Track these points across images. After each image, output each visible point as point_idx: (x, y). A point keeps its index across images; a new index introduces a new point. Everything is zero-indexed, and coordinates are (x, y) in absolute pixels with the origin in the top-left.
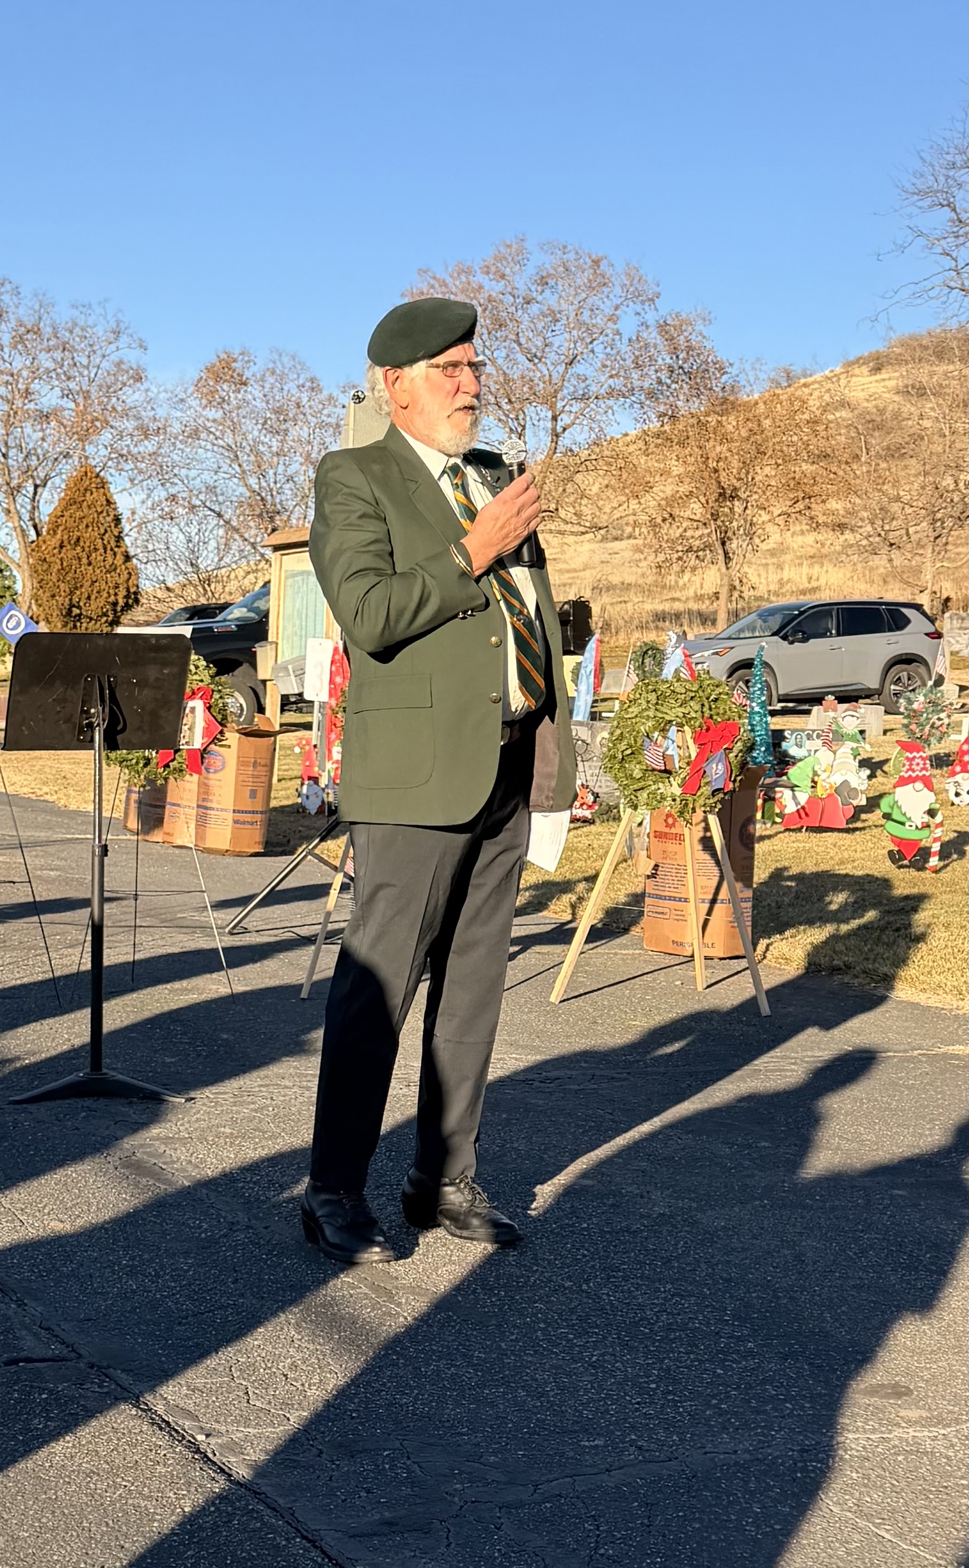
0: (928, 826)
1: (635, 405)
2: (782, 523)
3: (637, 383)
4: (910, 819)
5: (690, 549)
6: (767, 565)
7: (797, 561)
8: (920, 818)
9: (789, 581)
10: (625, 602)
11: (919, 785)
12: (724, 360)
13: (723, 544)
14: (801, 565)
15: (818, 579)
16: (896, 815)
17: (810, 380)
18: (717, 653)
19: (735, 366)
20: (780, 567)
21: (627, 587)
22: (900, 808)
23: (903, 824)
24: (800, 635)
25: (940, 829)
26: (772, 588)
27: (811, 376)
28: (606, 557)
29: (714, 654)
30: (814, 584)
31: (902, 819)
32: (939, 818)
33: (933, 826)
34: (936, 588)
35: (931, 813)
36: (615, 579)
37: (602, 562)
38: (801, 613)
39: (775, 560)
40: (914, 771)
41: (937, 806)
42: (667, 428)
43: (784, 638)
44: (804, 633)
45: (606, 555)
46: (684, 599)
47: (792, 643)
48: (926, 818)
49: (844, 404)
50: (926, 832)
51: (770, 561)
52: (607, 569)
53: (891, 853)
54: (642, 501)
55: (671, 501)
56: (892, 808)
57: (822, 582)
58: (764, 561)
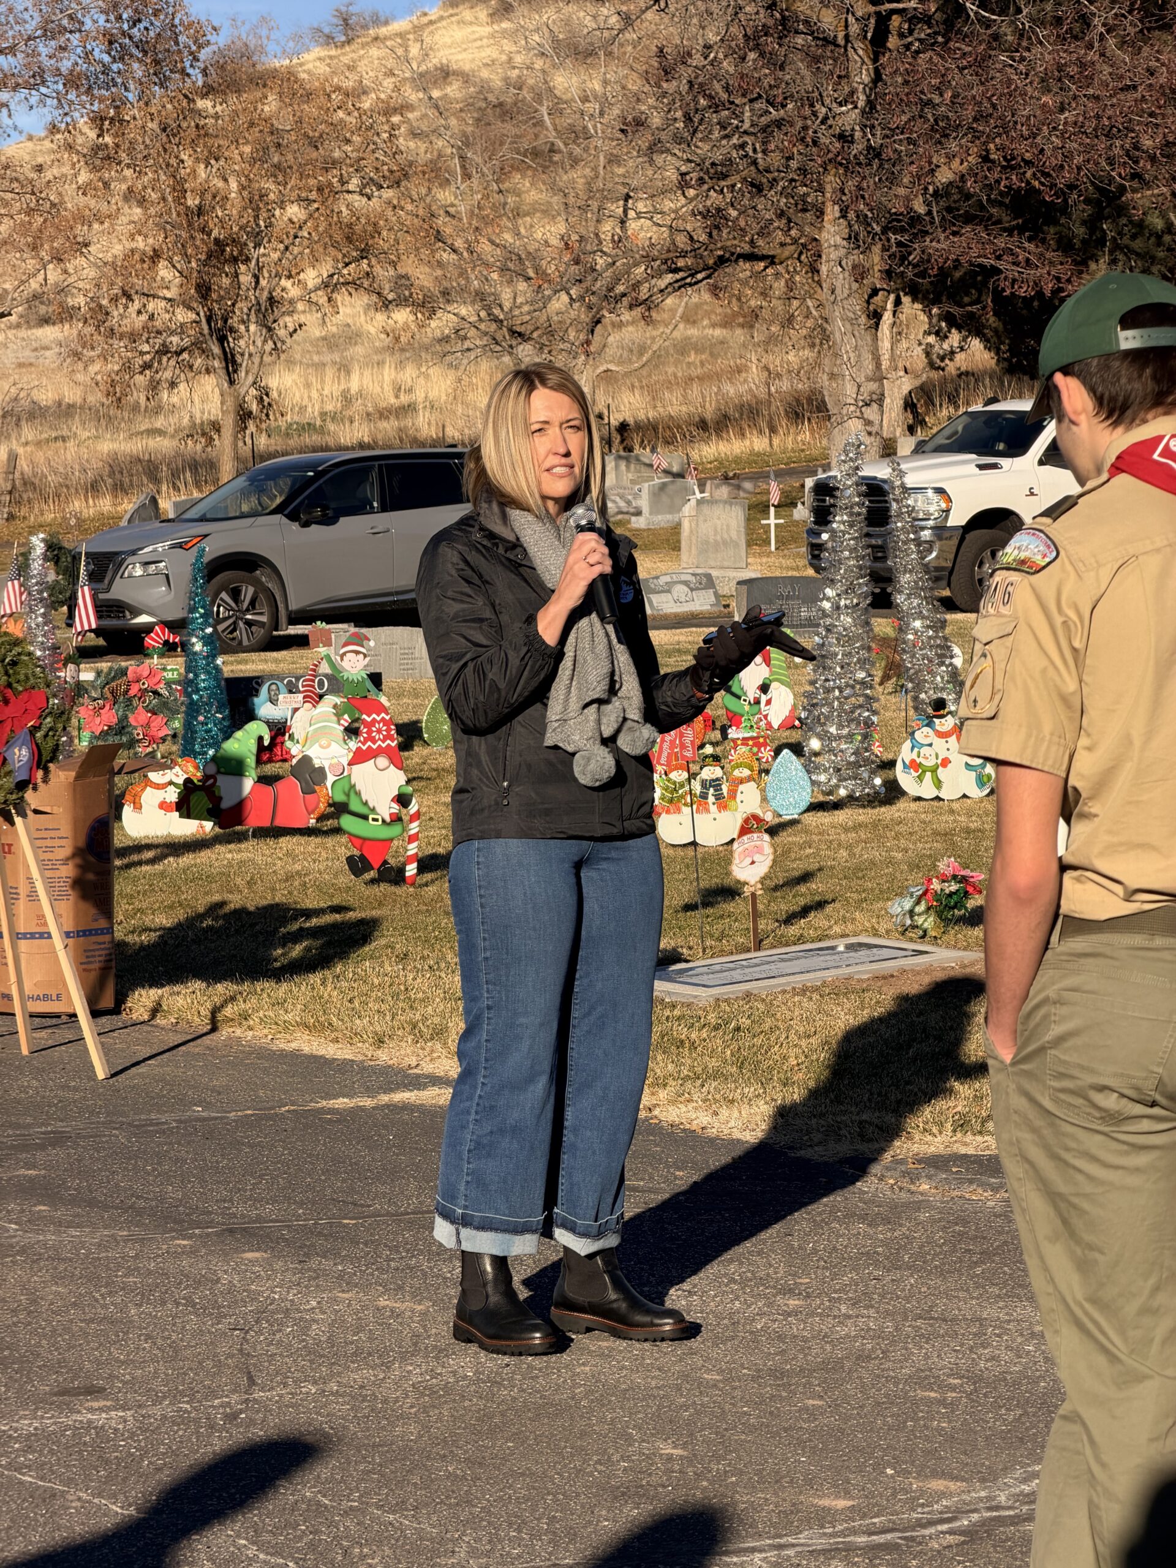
0: (400, 819)
1: (49, 101)
2: (323, 300)
3: (47, 63)
4: (373, 810)
5: (164, 350)
6: (322, 365)
7: (375, 357)
8: (386, 808)
9: (360, 393)
10: (64, 439)
11: (382, 761)
12: (203, 19)
13: (222, 340)
14: (381, 363)
15: (410, 390)
16: (355, 806)
17: (383, 31)
18: (180, 546)
19: (222, 32)
20: (344, 369)
21: (65, 411)
22: (358, 794)
23: (365, 817)
24: (318, 512)
25: (415, 824)
26: (329, 407)
27: (386, 23)
28: (27, 355)
29: (173, 547)
30: (404, 399)
31: (362, 810)
32: (413, 808)
33: (406, 818)
34: (601, 407)
35: (402, 800)
36: (45, 397)
37: (20, 365)
38: (319, 475)
39: (337, 357)
40: (374, 741)
41: (409, 789)
42: (108, 139)
43: (293, 517)
44: (324, 508)
45: (27, 353)
46: (171, 430)
47: (306, 524)
48: (395, 808)
49: (445, 74)
50: (396, 830)
51: (327, 358)
52: (28, 379)
53: (350, 860)
54: (70, 268)
55: (120, 268)
56: (348, 795)
57: (419, 396)
58: (316, 358)
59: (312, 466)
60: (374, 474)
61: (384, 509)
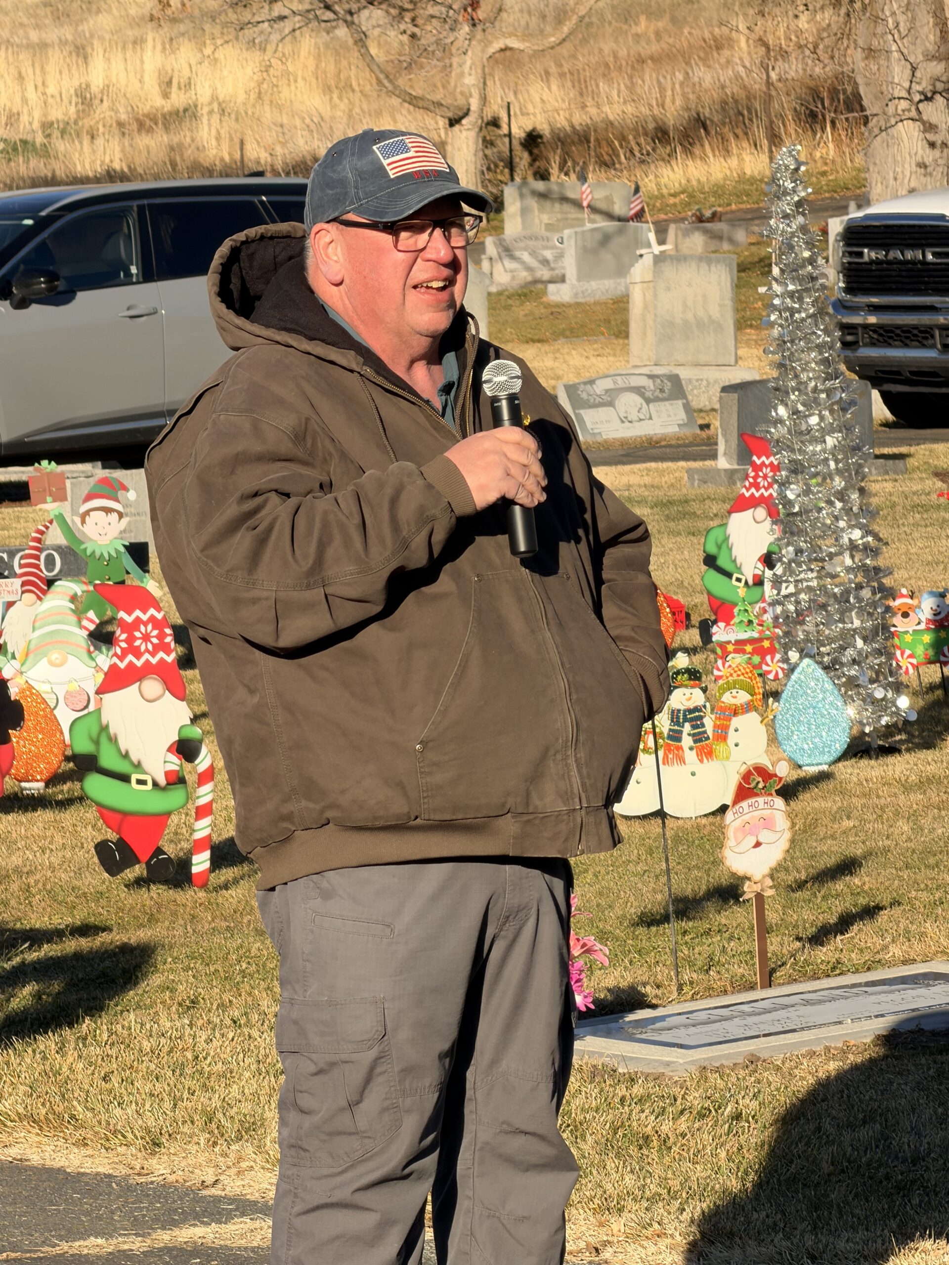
0: (182, 781)
4: (138, 766)
6: (43, 46)
7: (130, 33)
9: (106, 91)
11: (152, 686)
14: (138, 42)
15: (188, 85)
16: (108, 759)
20: (80, 52)
22: (113, 740)
23: (125, 778)
24: (42, 284)
25: (207, 788)
26: (56, 114)
30: (178, 99)
31: (120, 766)
32: (203, 761)
33: (191, 779)
34: (496, 108)
35: (185, 749)
38: (42, 224)
39: (67, 33)
40: (138, 654)
41: (196, 732)
44: (52, 277)
47: (21, 304)
48: (174, 762)
50: (176, 797)
51: (52, 34)
53: (102, 848)
56: (97, 743)
57: (203, 93)
58: (34, 36)
59: (31, 209)
60: (132, 221)
61: (148, 276)
